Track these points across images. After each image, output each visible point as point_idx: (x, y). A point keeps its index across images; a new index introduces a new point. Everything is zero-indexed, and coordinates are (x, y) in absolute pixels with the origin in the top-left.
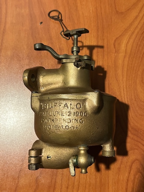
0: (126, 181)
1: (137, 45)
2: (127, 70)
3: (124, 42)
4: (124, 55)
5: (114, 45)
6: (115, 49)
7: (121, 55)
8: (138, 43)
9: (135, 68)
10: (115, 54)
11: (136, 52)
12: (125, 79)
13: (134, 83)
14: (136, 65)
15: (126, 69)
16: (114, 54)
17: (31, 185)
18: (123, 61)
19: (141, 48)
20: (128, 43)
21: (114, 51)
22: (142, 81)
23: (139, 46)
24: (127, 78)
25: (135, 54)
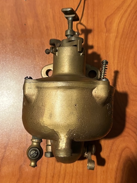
5: (105, 25)
7: (113, 35)
15: (117, 51)
16: (105, 34)
17: (14, 174)
18: (115, 41)
20: (120, 22)
21: (105, 31)
22: (134, 63)
23: (132, 26)
24: (118, 60)
25: (127, 34)
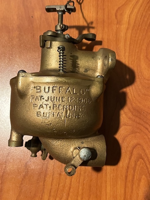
0: (126, 168)
1: (142, 16)
2: (130, 43)
3: (127, 12)
4: (127, 26)
5: (116, 16)
6: (116, 20)
7: (124, 27)
8: (143, 13)
9: (139, 42)
10: (117, 26)
11: (141, 23)
12: (127, 54)
13: (137, 58)
14: (140, 38)
15: (128, 43)
16: (115, 26)
18: (126, 33)
19: (146, 19)
20: (131, 13)
21: (116, 22)
22: (147, 56)
23: (144, 17)
24: (129, 53)
25: (139, 26)
